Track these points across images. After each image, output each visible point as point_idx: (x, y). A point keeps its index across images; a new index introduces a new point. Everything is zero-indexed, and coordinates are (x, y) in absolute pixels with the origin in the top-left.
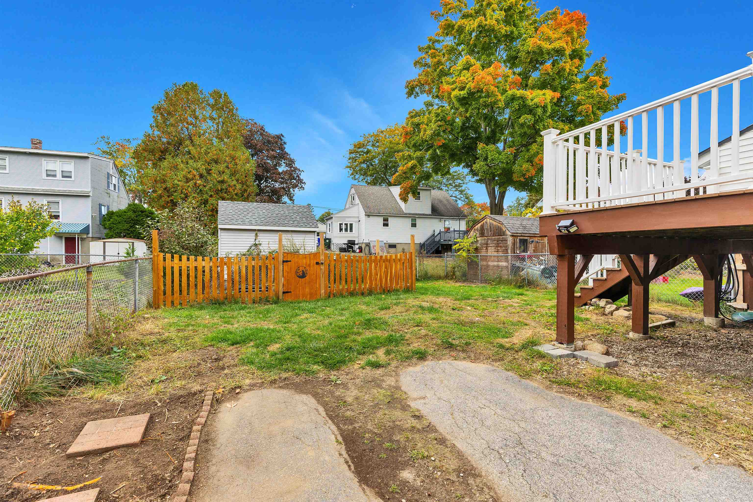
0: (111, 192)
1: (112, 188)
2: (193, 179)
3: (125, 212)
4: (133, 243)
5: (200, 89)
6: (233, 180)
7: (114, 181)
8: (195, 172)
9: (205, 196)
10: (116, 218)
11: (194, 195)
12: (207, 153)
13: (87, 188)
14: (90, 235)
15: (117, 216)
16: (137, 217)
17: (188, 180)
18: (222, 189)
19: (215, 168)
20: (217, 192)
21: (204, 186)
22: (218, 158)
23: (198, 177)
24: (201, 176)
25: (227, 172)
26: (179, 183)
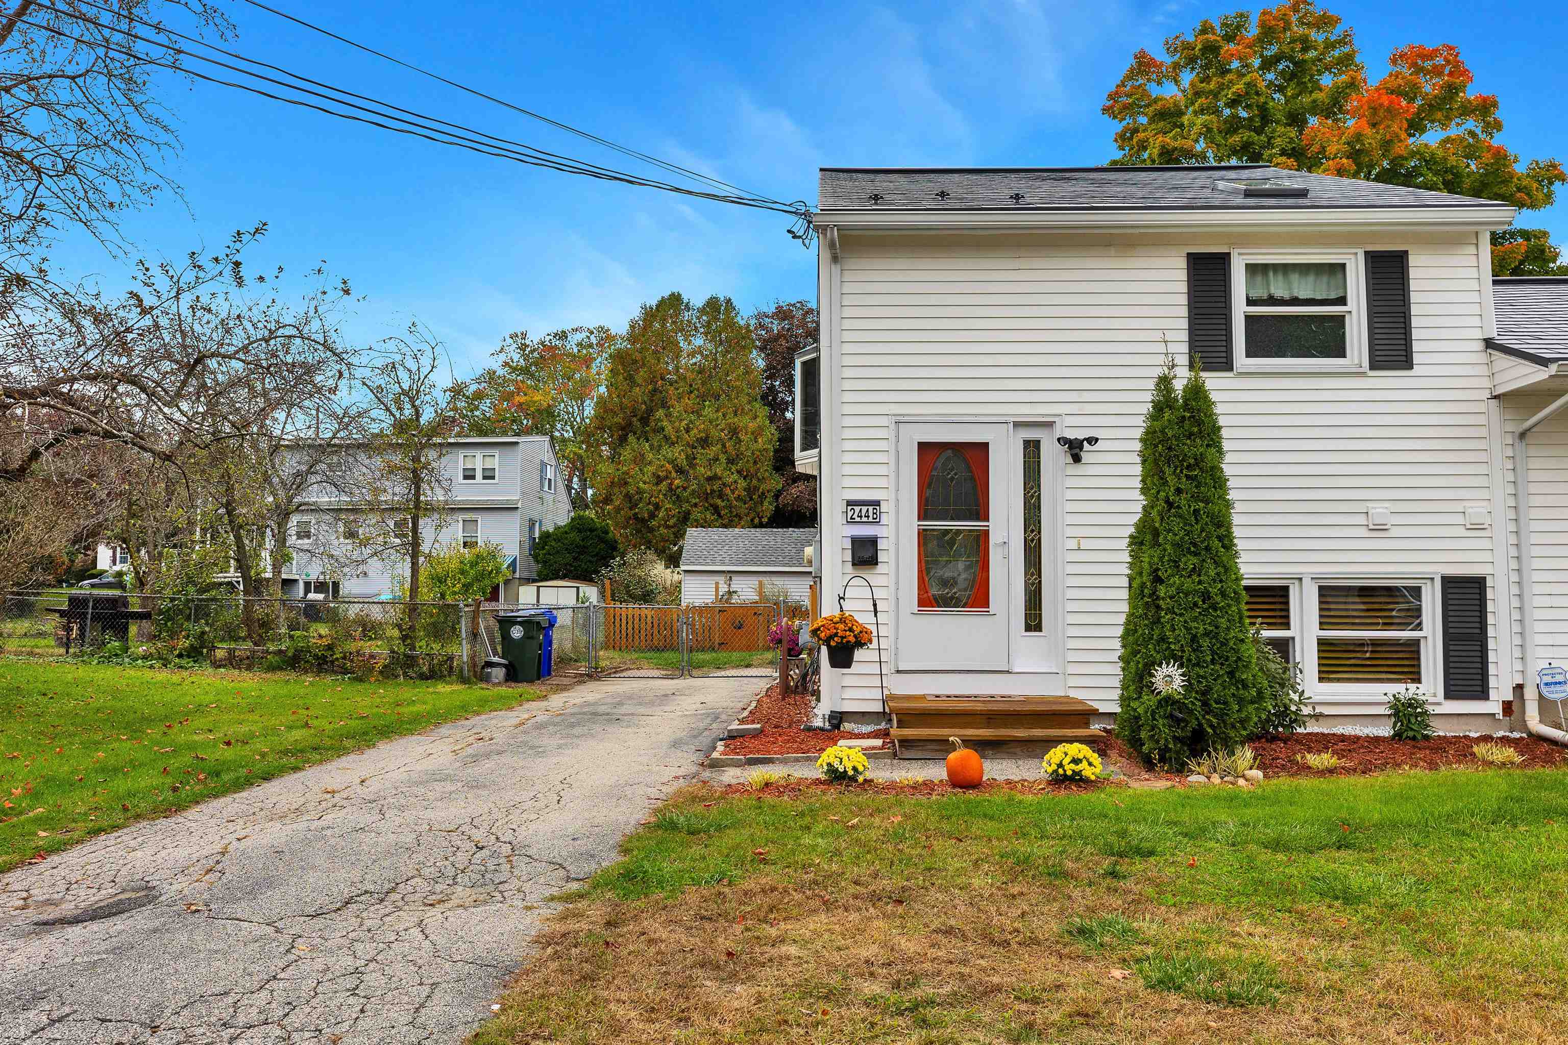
0: (545, 496)
1: (546, 488)
2: (667, 477)
3: (566, 532)
4: (578, 588)
5: (686, 301)
6: (732, 473)
7: (550, 473)
8: (669, 467)
9: (686, 506)
10: (553, 543)
11: (668, 506)
12: (688, 430)
13: (512, 496)
14: (517, 575)
15: (555, 540)
16: (583, 540)
17: (659, 480)
18: (713, 491)
19: (703, 455)
20: (706, 496)
21: (685, 489)
22: (707, 437)
23: (674, 474)
24: (680, 471)
25: (723, 458)
26: (646, 487)
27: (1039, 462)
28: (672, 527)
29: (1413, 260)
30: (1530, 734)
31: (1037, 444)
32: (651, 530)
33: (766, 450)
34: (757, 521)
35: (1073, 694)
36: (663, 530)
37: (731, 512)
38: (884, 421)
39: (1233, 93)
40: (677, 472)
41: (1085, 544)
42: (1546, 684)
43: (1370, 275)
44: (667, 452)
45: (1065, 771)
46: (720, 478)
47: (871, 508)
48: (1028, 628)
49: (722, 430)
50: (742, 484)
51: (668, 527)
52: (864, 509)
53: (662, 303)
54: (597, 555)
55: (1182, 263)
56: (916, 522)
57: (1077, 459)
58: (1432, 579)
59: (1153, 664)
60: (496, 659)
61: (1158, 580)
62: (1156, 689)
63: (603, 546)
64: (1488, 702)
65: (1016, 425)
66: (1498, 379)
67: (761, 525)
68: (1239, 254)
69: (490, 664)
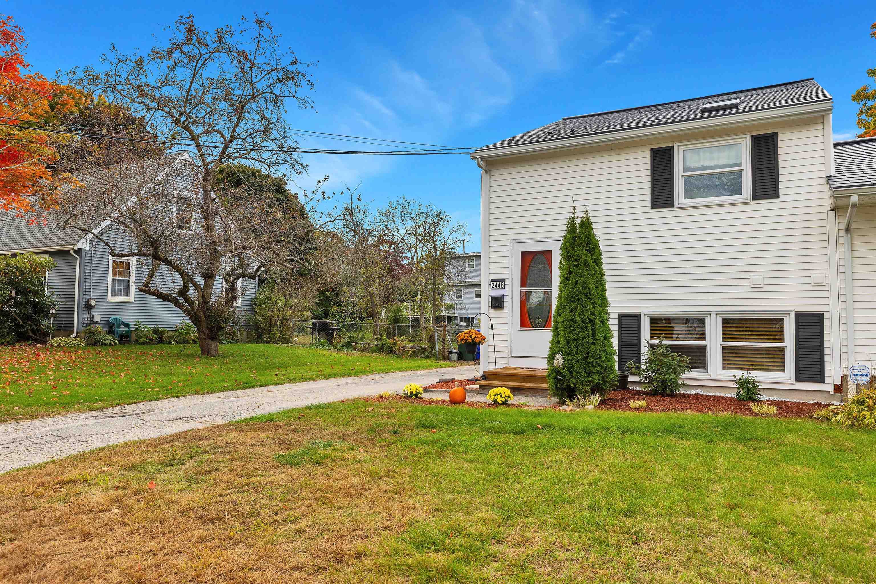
29: (780, 137)
38: (507, 243)
43: (754, 149)
47: (501, 282)
52: (498, 283)
55: (648, 154)
56: (520, 289)
58: (789, 314)
60: (454, 351)
62: (554, 365)
64: (825, 384)
68: (679, 146)
69: (451, 353)
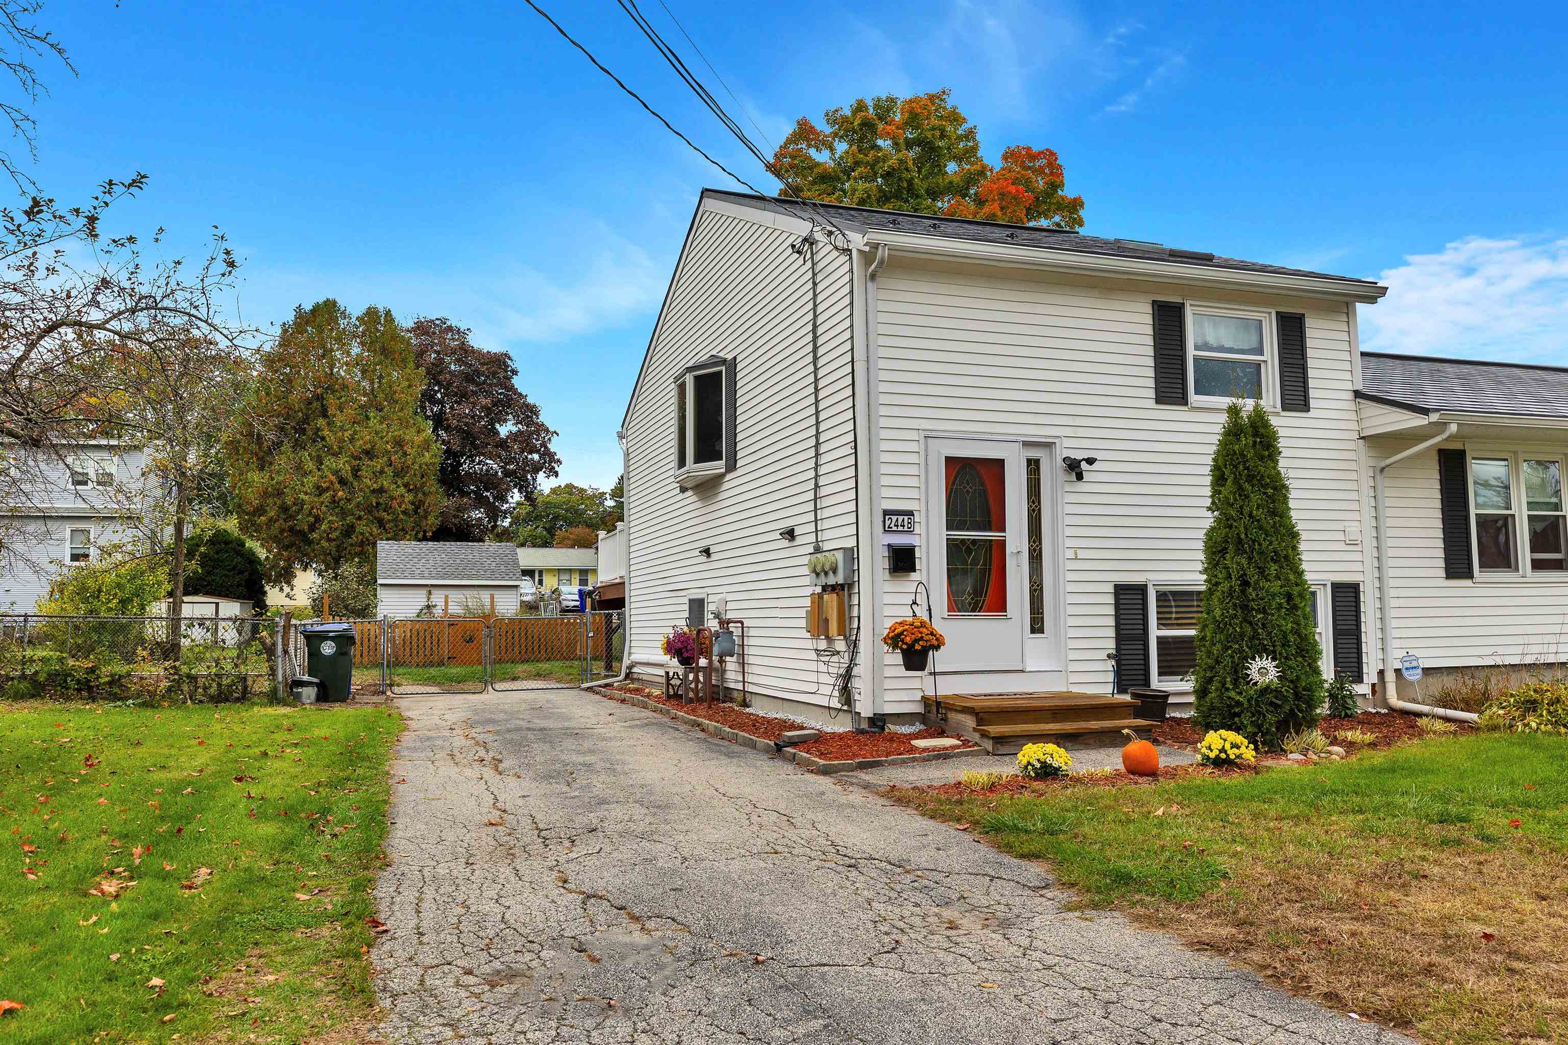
2: (329, 489)
4: (217, 604)
5: (342, 309)
6: (398, 487)
8: (333, 478)
9: (349, 519)
11: (331, 518)
12: (352, 440)
17: (320, 490)
18: (378, 504)
19: (368, 467)
20: (369, 509)
21: (349, 500)
22: (373, 447)
23: (337, 486)
24: (342, 482)
25: (389, 471)
26: (306, 498)
27: (1039, 479)
28: (334, 540)
29: (1309, 322)
30: (1392, 709)
31: (1037, 462)
32: (310, 542)
33: (433, 464)
34: (420, 535)
35: (1075, 689)
36: (324, 543)
37: (396, 526)
38: (914, 435)
39: (889, 167)
40: (340, 482)
41: (1081, 554)
42: (1407, 669)
43: (1280, 332)
44: (330, 462)
45: (1228, 755)
46: (386, 492)
47: (906, 518)
48: (1033, 631)
49: (387, 442)
50: (409, 497)
51: (329, 540)
52: (900, 518)
53: (316, 309)
54: (234, 568)
55: (1149, 309)
56: (945, 532)
57: (1080, 477)
58: (1325, 585)
59: (1245, 659)
60: (306, 678)
61: (1245, 584)
62: (1251, 680)
63: (239, 559)
64: (1362, 685)
65: (1026, 444)
66: (1365, 424)
67: (425, 539)
68: (1191, 305)
69: (301, 684)
